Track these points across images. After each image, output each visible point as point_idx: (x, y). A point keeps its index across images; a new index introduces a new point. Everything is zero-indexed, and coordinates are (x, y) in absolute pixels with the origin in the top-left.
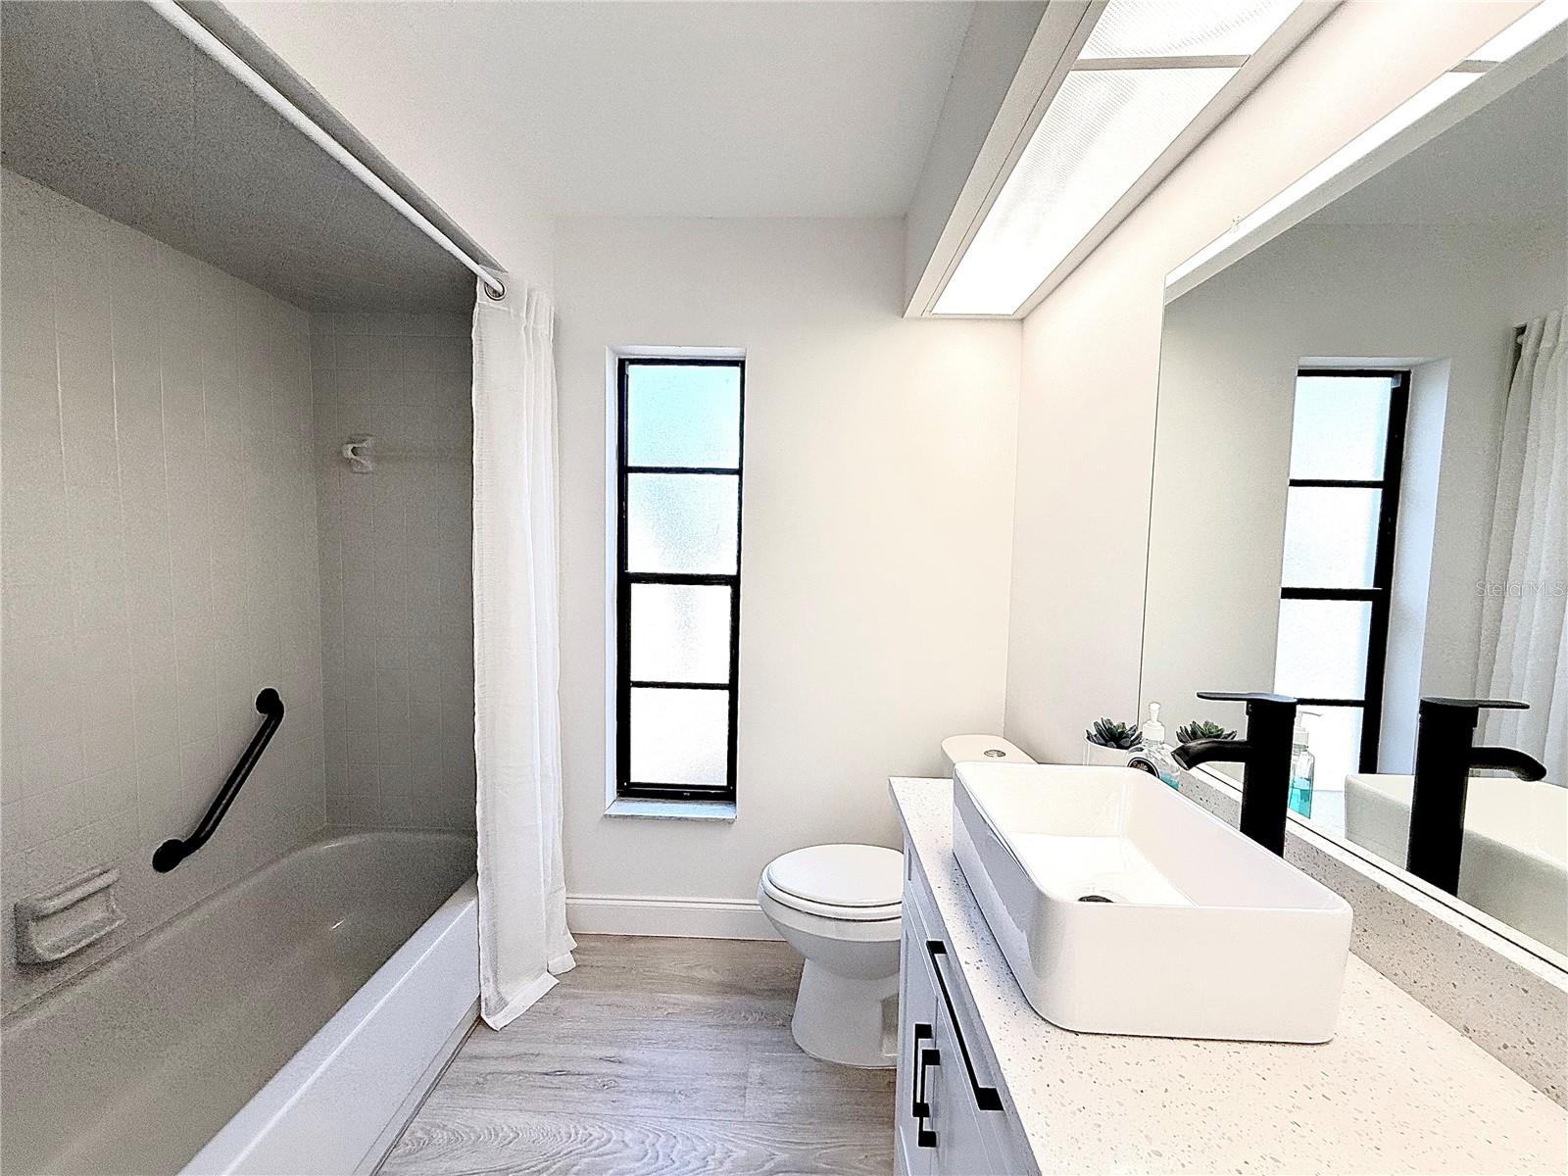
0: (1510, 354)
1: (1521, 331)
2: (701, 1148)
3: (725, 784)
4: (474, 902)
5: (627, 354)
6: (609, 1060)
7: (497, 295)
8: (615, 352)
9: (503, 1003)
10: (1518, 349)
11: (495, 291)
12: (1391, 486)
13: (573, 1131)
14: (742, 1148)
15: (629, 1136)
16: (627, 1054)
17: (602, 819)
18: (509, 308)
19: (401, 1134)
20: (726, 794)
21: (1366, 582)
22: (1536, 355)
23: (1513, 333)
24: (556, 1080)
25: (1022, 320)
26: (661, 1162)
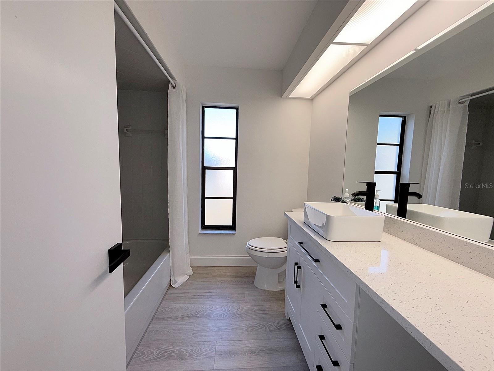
0: (429, 113)
1: (431, 107)
2: (236, 308)
3: (232, 225)
4: (169, 254)
5: (204, 105)
6: (208, 292)
7: (173, 87)
8: (202, 104)
9: (176, 282)
10: (431, 111)
11: (173, 86)
12: (401, 145)
13: (203, 307)
14: (246, 307)
15: (217, 307)
16: (212, 291)
17: (199, 234)
18: (177, 90)
19: (157, 310)
20: (233, 228)
21: (395, 169)
22: (434, 113)
23: (429, 107)
24: (195, 297)
25: (312, 99)
26: (227, 311)
